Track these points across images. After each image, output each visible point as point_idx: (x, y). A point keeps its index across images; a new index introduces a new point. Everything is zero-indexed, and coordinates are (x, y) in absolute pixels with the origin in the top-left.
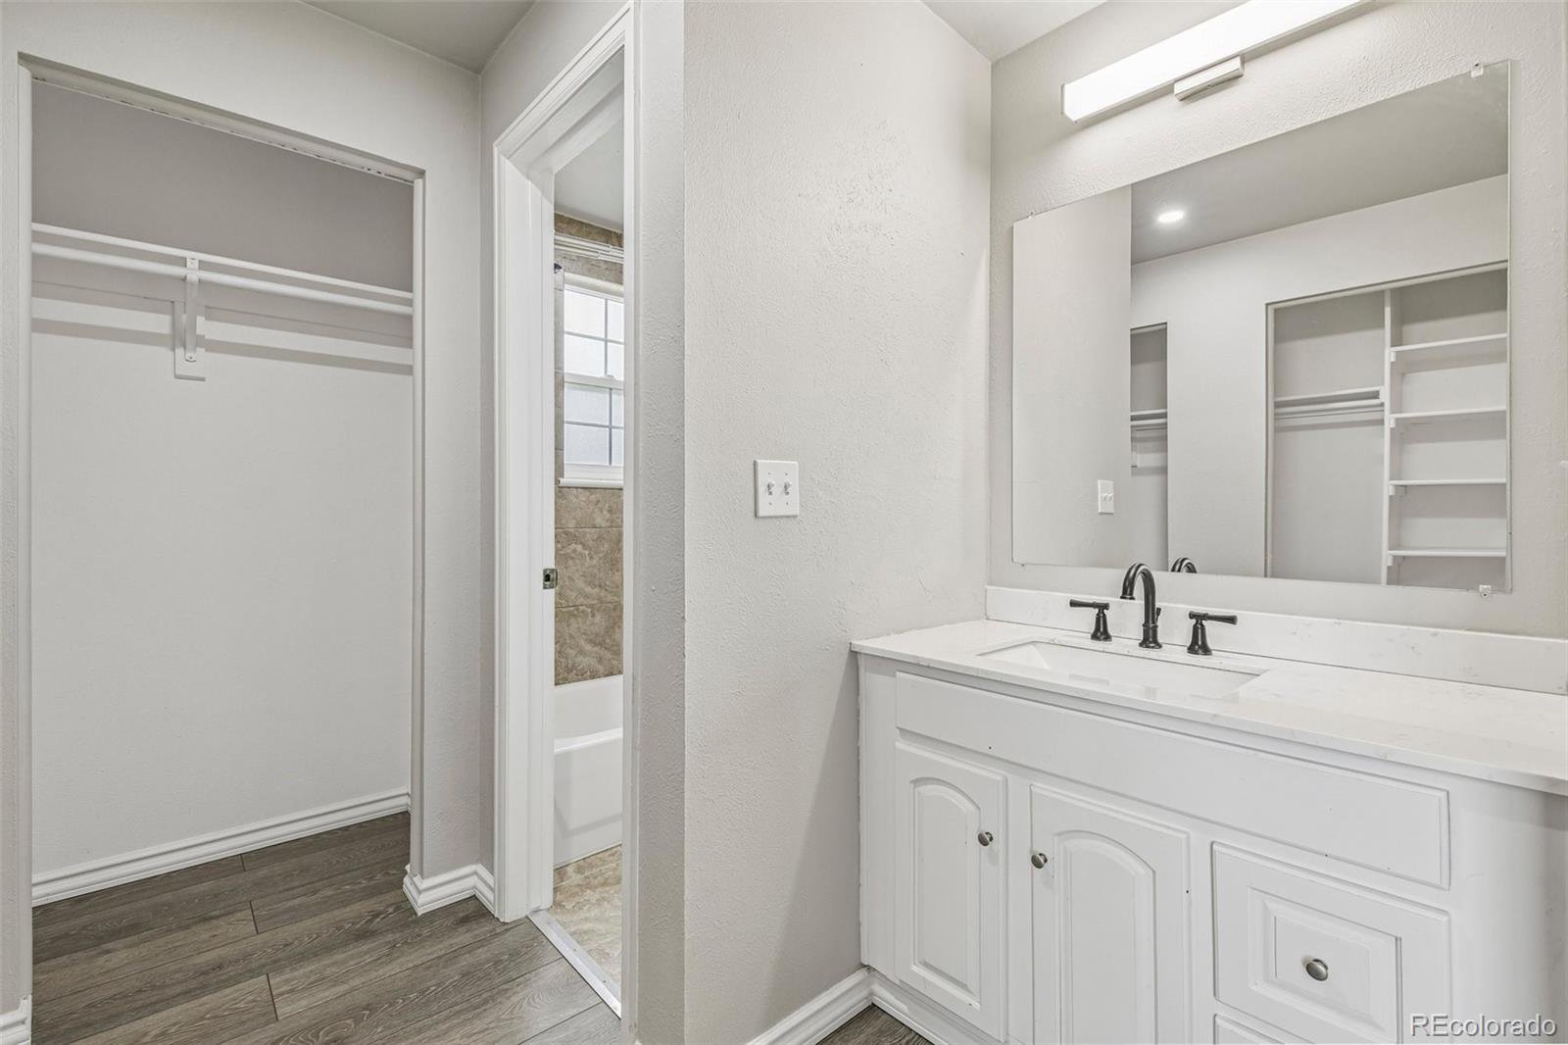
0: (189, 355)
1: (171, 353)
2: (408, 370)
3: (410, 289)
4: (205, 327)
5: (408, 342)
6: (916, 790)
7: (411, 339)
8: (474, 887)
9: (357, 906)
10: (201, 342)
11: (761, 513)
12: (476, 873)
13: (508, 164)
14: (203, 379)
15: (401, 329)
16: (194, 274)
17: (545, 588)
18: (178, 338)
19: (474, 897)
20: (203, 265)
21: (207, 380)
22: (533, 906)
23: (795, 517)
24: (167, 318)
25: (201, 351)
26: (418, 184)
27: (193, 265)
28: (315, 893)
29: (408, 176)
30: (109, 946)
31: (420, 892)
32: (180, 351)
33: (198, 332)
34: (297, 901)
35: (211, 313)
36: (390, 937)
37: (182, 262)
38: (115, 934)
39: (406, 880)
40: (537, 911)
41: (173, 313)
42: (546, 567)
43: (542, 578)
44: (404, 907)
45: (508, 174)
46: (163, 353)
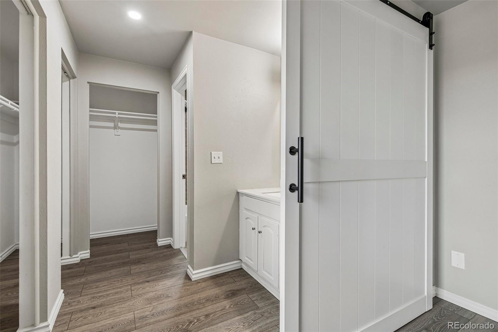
0: (117, 131)
1: (114, 130)
2: (156, 131)
3: (157, 114)
4: (120, 125)
5: (156, 125)
6: (247, 221)
7: (157, 124)
8: (170, 242)
9: (147, 244)
10: (119, 128)
11: (212, 162)
12: (170, 239)
13: (174, 90)
14: (120, 135)
15: (155, 123)
16: (117, 116)
17: (183, 178)
18: (115, 127)
19: (170, 244)
20: (119, 114)
21: (121, 135)
22: (181, 246)
23: (222, 163)
24: (113, 123)
25: (119, 130)
26: (158, 94)
27: (117, 113)
28: (140, 241)
29: (156, 93)
30: (103, 246)
31: (159, 241)
32: (115, 130)
33: (119, 126)
34: (137, 242)
35: (121, 122)
36: (152, 249)
37: (115, 113)
38: (104, 244)
39: (157, 240)
40: (181, 247)
41: (114, 122)
42: (183, 174)
43: (182, 176)
44: (156, 245)
45: (174, 92)
46: (112, 130)
